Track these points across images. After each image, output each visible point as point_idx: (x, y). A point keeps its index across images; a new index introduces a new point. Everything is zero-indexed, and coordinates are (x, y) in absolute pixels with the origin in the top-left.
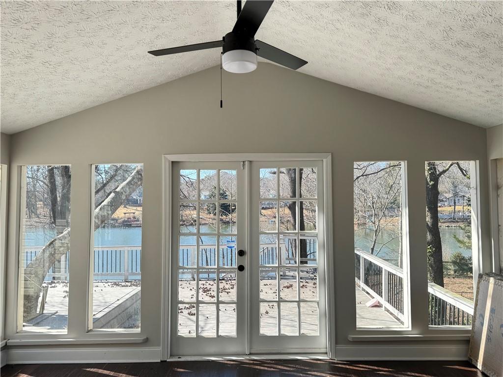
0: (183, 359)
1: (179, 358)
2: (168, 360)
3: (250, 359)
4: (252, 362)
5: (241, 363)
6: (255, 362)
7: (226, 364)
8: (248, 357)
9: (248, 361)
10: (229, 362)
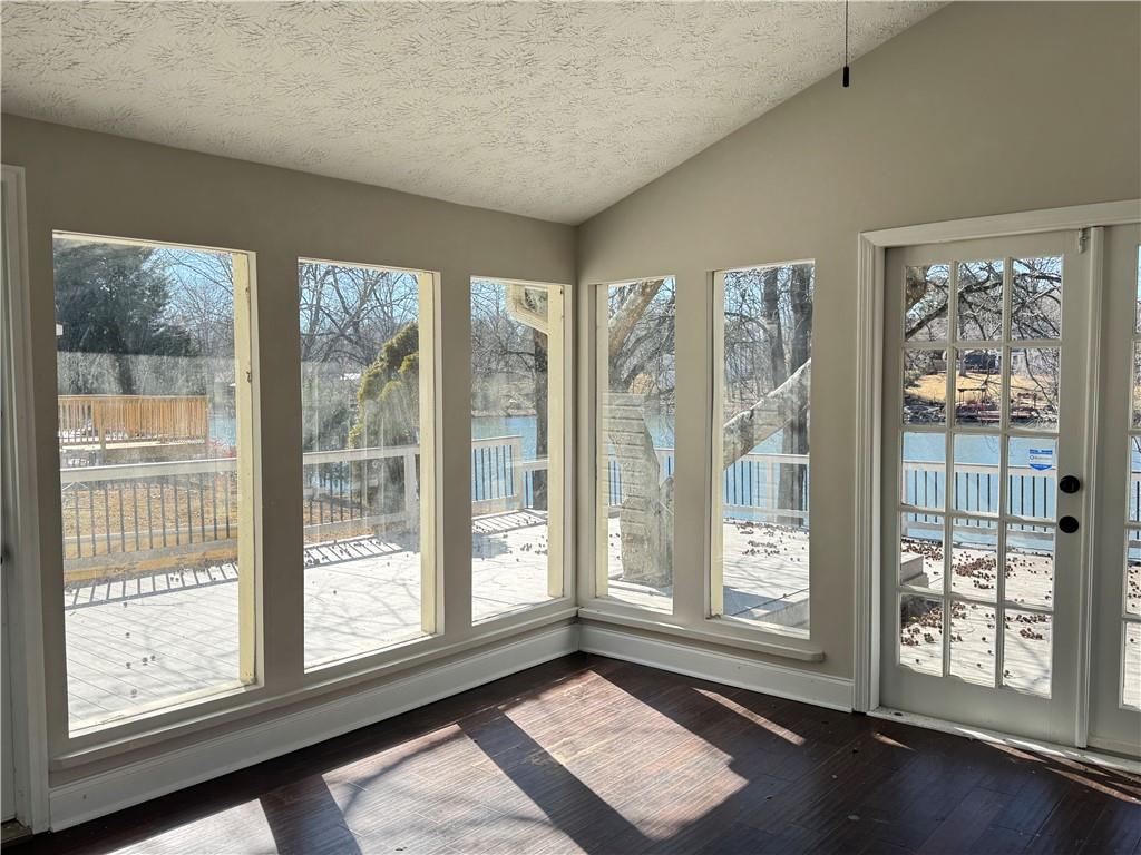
0: (904, 719)
1: (897, 714)
2: (869, 713)
3: (1082, 759)
4: (1082, 768)
5: (1051, 762)
6: (1090, 770)
7: (1010, 755)
8: (1076, 755)
9: (1070, 763)
10: (1018, 753)
